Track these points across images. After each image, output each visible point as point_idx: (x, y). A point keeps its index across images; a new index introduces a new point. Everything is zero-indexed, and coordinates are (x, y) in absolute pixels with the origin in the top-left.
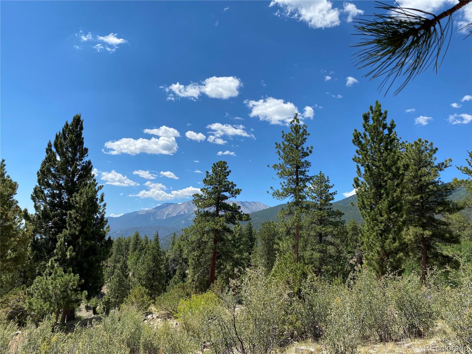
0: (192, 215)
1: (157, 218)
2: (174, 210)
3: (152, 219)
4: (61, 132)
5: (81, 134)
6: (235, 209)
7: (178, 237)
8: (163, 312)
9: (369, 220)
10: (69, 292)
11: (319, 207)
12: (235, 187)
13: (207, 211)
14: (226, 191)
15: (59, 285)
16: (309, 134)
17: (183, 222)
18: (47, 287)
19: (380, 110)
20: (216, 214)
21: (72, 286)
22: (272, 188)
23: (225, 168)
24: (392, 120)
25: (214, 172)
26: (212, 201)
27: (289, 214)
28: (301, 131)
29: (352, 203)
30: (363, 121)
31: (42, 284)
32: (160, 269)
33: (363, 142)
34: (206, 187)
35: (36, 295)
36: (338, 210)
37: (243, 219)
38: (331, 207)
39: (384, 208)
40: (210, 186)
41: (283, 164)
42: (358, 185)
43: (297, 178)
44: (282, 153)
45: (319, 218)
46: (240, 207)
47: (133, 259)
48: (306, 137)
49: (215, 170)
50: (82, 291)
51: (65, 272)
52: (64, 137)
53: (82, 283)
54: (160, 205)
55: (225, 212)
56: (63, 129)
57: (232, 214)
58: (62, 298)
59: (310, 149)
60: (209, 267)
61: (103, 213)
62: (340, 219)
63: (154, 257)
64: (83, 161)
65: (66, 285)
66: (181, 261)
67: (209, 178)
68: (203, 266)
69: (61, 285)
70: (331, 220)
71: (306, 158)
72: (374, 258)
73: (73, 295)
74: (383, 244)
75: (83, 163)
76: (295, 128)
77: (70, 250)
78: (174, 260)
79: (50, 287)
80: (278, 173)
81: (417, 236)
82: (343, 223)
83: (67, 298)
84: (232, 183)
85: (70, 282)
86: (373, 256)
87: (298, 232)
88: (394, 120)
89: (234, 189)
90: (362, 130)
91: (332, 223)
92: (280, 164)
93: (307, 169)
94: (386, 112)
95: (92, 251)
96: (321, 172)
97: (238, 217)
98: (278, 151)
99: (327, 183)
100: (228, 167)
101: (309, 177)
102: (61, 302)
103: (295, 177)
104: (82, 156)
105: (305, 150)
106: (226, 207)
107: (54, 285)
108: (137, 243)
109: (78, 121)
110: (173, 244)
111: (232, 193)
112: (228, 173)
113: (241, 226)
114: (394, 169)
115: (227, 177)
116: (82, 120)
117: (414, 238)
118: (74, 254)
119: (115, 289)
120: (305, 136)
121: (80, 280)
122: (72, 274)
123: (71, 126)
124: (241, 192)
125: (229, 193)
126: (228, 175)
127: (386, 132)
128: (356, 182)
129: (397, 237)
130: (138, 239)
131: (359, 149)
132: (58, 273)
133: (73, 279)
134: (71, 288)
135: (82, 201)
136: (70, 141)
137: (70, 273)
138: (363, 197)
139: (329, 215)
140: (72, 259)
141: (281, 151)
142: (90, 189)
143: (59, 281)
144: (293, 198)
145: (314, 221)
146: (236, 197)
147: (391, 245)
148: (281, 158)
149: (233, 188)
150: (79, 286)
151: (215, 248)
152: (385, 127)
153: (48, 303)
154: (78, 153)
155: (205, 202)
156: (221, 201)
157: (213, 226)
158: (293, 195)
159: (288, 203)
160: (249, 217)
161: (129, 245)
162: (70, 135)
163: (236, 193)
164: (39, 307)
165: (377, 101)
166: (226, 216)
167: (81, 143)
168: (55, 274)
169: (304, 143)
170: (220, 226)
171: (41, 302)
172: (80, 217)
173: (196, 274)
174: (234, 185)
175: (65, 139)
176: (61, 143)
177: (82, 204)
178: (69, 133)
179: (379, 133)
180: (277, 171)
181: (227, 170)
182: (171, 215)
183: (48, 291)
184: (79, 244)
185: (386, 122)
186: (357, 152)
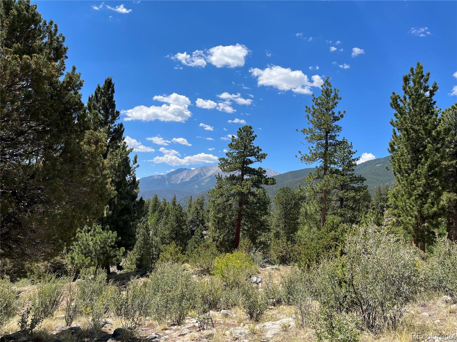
0: (205, 181)
1: (172, 182)
2: (188, 175)
3: (167, 183)
4: (94, 94)
5: (112, 97)
6: (260, 173)
7: (195, 199)
8: (197, 269)
9: (406, 184)
10: (108, 248)
11: (342, 173)
12: (260, 152)
13: (233, 175)
14: (251, 156)
15: (99, 241)
16: (341, 99)
17: (197, 187)
18: (88, 243)
19: (422, 72)
20: (241, 178)
21: (110, 243)
22: (300, 152)
23: (251, 133)
24: (435, 82)
25: (240, 137)
26: (238, 165)
27: (317, 178)
28: (332, 95)
29: (387, 168)
31: (83, 240)
32: (182, 229)
33: (401, 105)
34: (232, 151)
35: (77, 250)
36: (360, 176)
37: (269, 183)
38: (353, 172)
39: (423, 172)
40: (235, 151)
41: (312, 129)
42: (393, 150)
43: (327, 143)
44: (311, 117)
45: (342, 183)
46: (265, 171)
47: (153, 220)
48: (338, 101)
49: (241, 135)
50: (119, 247)
51: (103, 229)
52: (97, 100)
53: (119, 240)
54: (173, 170)
55: (250, 176)
56: (95, 91)
57: (258, 178)
58: (102, 253)
59: (342, 113)
60: (234, 228)
61: (133, 175)
62: (363, 184)
63: (177, 217)
64: (114, 124)
65: (105, 242)
67: (234, 143)
68: (229, 227)
69: (101, 242)
70: (352, 185)
71: (337, 123)
72: (411, 222)
73: (112, 251)
74: (420, 208)
75: (115, 126)
76: (326, 92)
77: (107, 209)
78: (192, 222)
79: (91, 243)
80: (307, 137)
81: (450, 201)
82: (365, 188)
83: (106, 253)
84: (258, 148)
85: (109, 238)
86: (410, 220)
87: (325, 196)
88: (437, 83)
89: (259, 154)
90: (401, 94)
91: (353, 188)
92: (309, 128)
93: (337, 134)
94: (428, 74)
95: (126, 210)
96: (344, 138)
97: (264, 180)
98: (308, 115)
99: (350, 149)
100: (253, 132)
101: (339, 142)
102: (102, 257)
103: (324, 141)
104: (114, 118)
105: (336, 115)
106: (252, 172)
107: (94, 241)
108: (156, 205)
109: (109, 84)
110: (190, 206)
111: (258, 158)
112: (254, 138)
114: (434, 133)
115: (252, 142)
116: (113, 83)
117: (447, 203)
118: (110, 212)
119: (140, 247)
120: (336, 99)
121: (117, 238)
122: (110, 232)
123: (103, 89)
124: (266, 157)
125: (255, 157)
126: (253, 140)
127: (428, 94)
128: (391, 146)
129: (435, 202)
130: (157, 202)
131: (396, 112)
132: (97, 230)
133: (112, 235)
134: (110, 245)
135: (117, 162)
136: (103, 103)
137: (108, 231)
138: (399, 162)
139: (352, 181)
140: (108, 217)
141: (310, 115)
142: (124, 151)
143: (98, 237)
144: (321, 162)
145: (337, 186)
146: (261, 161)
147: (429, 209)
148: (310, 123)
149: (258, 152)
150: (116, 243)
151: (241, 210)
152: (426, 89)
153: (90, 257)
154: (110, 116)
155: (231, 166)
156: (247, 165)
157: (240, 189)
158: (321, 159)
159: (317, 167)
160: (274, 181)
161: (149, 206)
162: (103, 98)
163: (262, 157)
164: (81, 261)
165: (419, 63)
166: (252, 180)
167: (113, 106)
168: (94, 231)
169: (334, 107)
170: (246, 190)
171: (83, 257)
172: (115, 177)
173: (222, 234)
174: (259, 150)
175: (98, 101)
176: (94, 106)
177: (117, 165)
178: (101, 95)
179: (420, 96)
180: (306, 135)
181: (254, 135)
182: (185, 180)
183: (89, 247)
184: (115, 203)
185: (428, 84)
186: (396, 115)
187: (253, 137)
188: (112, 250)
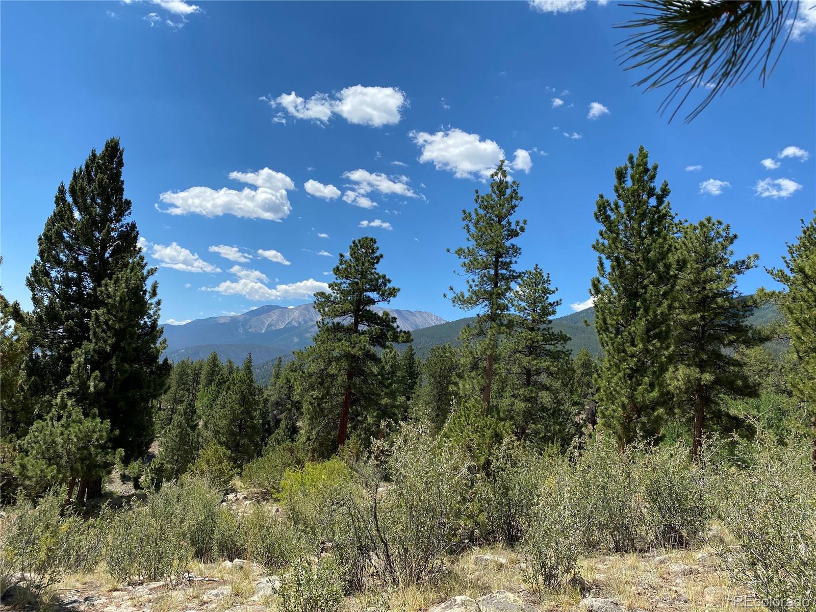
0: (312, 329)
1: (250, 330)
2: (281, 318)
3: (241, 332)
4: (84, 168)
5: (119, 174)
6: (386, 322)
7: (286, 364)
8: (255, 490)
9: (612, 351)
10: (93, 449)
11: (530, 326)
12: (388, 284)
13: (338, 323)
14: (373, 291)
15: (75, 436)
16: (521, 199)
17: (296, 340)
18: (53, 440)
19: (646, 164)
20: (353, 329)
21: (97, 440)
22: (451, 289)
23: (373, 250)
24: (665, 182)
25: (354, 256)
26: (348, 306)
27: (478, 335)
28: (509, 191)
29: (586, 322)
30: (615, 182)
31: (45, 434)
32: (252, 418)
33: (613, 217)
34: (339, 281)
35: (34, 452)
36: (561, 332)
37: (400, 339)
38: (550, 326)
39: (639, 332)
40: (344, 280)
41: (473, 249)
42: (598, 292)
43: (496, 274)
44: (473, 229)
45: (528, 343)
46: (395, 319)
47: (206, 399)
48: (517, 203)
49: (355, 253)
50: (114, 448)
51: (86, 415)
52: (88, 178)
53: (114, 435)
54: (255, 308)
55: (369, 326)
56: (87, 162)
57: (381, 330)
58: (80, 458)
59: (521, 224)
60: (337, 418)
61: (156, 317)
62: (564, 347)
63: (243, 397)
64: (121, 223)
65: (86, 439)
66: (289, 406)
67: (344, 266)
68: (328, 415)
69: (78, 438)
70: (548, 347)
71: (514, 241)
72: (616, 414)
73: (99, 455)
74: (633, 393)
75: (122, 226)
76: (498, 187)
77: (95, 378)
78: (277, 404)
79: (59, 440)
80: (464, 263)
81: (689, 381)
82: (568, 353)
83: (88, 459)
84: (384, 277)
85: (95, 432)
86: (614, 411)
87: (491, 365)
88: (668, 182)
89: (387, 288)
90: (612, 197)
91: (549, 354)
92: (468, 248)
93: (514, 259)
94: (655, 168)
95: (134, 381)
96: (537, 265)
97: (391, 335)
98: (467, 226)
99: (546, 286)
100: (378, 248)
101: (517, 273)
102: (78, 466)
103: (492, 272)
104: (120, 213)
105: (513, 227)
106: (372, 318)
107: (65, 436)
108: (213, 371)
109: (113, 150)
110: (277, 376)
111: (383, 294)
112: (378, 259)
113: (395, 352)
114: (661, 267)
115: (376, 266)
116: (121, 149)
117: (684, 384)
118: (102, 384)
119: (172, 448)
120: (514, 201)
121: (112, 430)
122: (98, 420)
123: (101, 159)
124: (399, 294)
125: (378, 293)
126: (377, 263)
127: (653, 202)
128: (595, 286)
129: (656, 382)
130: (215, 365)
131: (604, 229)
132: (74, 417)
133: (99, 427)
134: (96, 443)
135: (118, 294)
136: (99, 185)
137: (94, 418)
138: (605, 312)
139: (545, 340)
140: (98, 392)
141: (471, 225)
142: (133, 274)
143: (74, 429)
144: (487, 308)
145: (520, 348)
146: (389, 301)
147: (646, 394)
148: (470, 239)
149: (385, 285)
150: (110, 440)
151: (349, 386)
152: (651, 192)
153: (55, 466)
154: (113, 208)
155: (335, 307)
156: (364, 307)
157: (347, 349)
158: (486, 303)
159: (478, 315)
160: (410, 336)
161: (200, 373)
162: (99, 175)
163: (390, 294)
164: (39, 472)
165: (642, 148)
166: (370, 333)
167: (120, 190)
168: (68, 418)
169: (512, 214)
170: (359, 350)
171: (42, 465)
172: (114, 321)
173: (315, 428)
174: (386, 281)
175: (90, 180)
176: (82, 189)
177: (118, 299)
178: (96, 170)
179: (641, 203)
180: (462, 260)
181: (377, 254)
182: (275, 327)
183: (55, 447)
184: (112, 369)
185: (654, 184)
186: (601, 234)
187: (376, 257)
188: (99, 453)
